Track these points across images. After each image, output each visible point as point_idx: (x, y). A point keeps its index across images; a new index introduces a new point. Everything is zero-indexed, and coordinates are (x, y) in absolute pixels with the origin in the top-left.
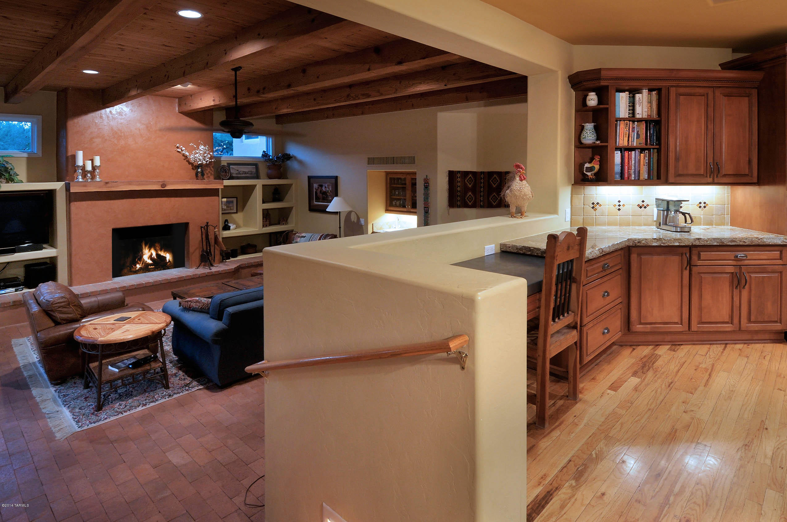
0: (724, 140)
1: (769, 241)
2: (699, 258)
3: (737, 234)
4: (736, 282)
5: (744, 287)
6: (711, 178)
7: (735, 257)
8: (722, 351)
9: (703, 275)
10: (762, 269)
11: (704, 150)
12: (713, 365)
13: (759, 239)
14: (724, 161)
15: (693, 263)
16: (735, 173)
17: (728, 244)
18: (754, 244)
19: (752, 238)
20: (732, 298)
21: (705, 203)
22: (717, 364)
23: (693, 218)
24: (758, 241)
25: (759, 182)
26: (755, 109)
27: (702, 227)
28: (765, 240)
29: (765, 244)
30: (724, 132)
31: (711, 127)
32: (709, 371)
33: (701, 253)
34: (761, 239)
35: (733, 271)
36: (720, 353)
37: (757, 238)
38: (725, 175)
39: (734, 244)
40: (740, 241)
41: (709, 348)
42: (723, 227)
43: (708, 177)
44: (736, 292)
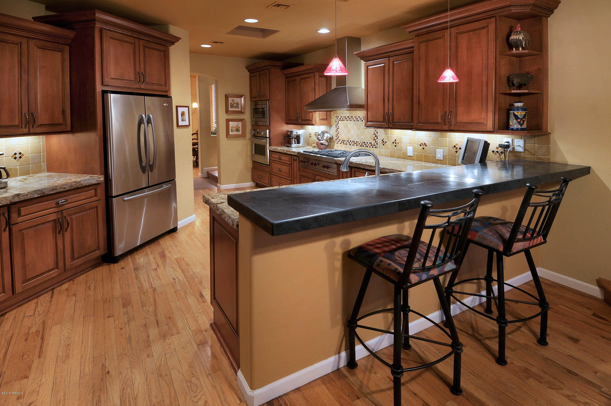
0: (39, 91)
1: (86, 182)
2: (19, 215)
3: (56, 181)
4: (58, 228)
5: (66, 230)
6: (26, 128)
7: (56, 204)
8: (50, 299)
9: (24, 232)
10: (81, 209)
11: (18, 101)
12: (44, 323)
13: (77, 183)
14: (39, 112)
15: (12, 222)
16: (50, 123)
17: (49, 193)
18: (73, 188)
19: (71, 183)
20: (56, 244)
21: (20, 153)
22: (48, 318)
23: (9, 171)
24: (76, 185)
25: (73, 130)
26: (67, 64)
27: (18, 179)
28: (82, 183)
29: (83, 186)
30: (38, 83)
31: (24, 77)
32: (41, 334)
33: (21, 209)
34: (79, 182)
35: (55, 218)
36: (48, 304)
37: (76, 182)
38: (41, 125)
39: (55, 192)
40: (61, 188)
41: (36, 303)
42: (40, 175)
43: (24, 127)
44: (59, 237)
